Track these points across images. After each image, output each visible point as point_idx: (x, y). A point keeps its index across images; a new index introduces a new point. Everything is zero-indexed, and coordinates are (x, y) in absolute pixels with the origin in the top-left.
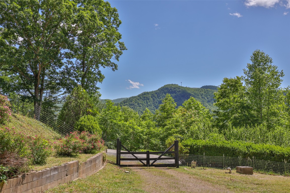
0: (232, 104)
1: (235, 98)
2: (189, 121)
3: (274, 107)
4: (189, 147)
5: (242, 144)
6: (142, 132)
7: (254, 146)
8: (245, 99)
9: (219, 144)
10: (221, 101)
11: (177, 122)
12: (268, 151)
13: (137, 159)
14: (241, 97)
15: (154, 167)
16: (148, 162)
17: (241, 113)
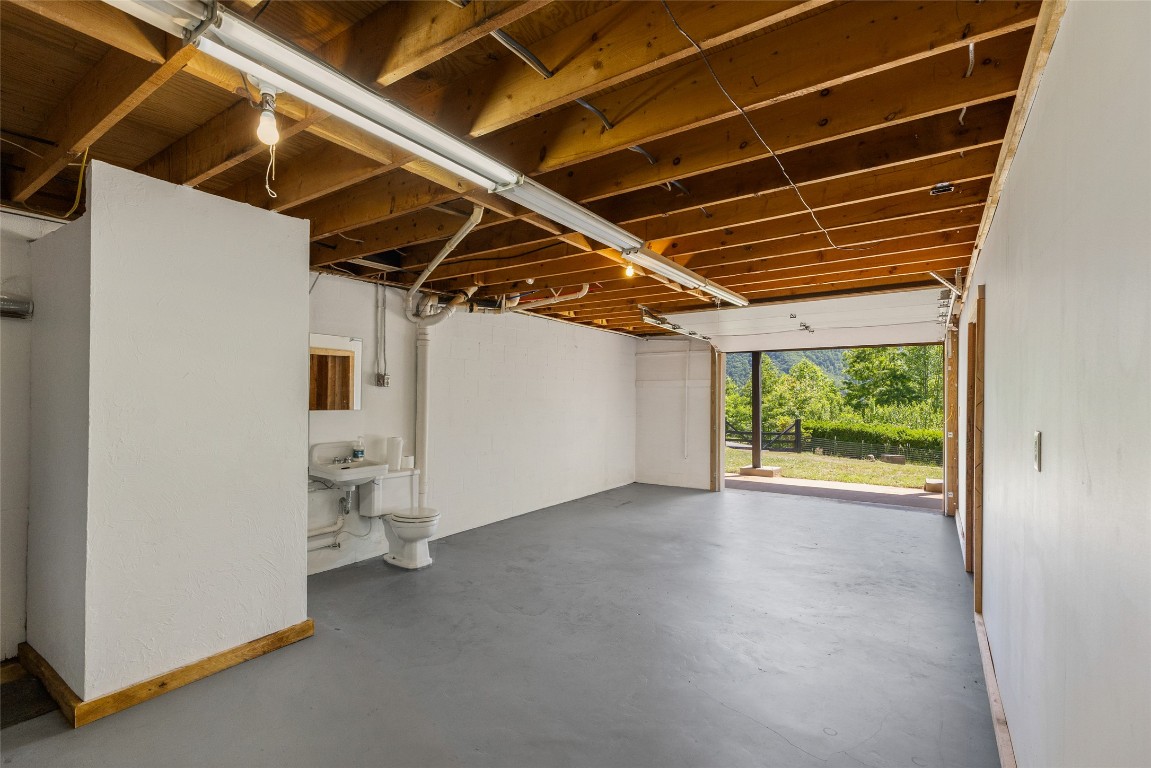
0: (876, 371)
1: (881, 362)
2: (802, 396)
5: (890, 429)
7: (908, 432)
8: (899, 363)
9: (856, 428)
10: (858, 366)
11: (781, 397)
12: (930, 439)
14: (893, 359)
17: (891, 386)
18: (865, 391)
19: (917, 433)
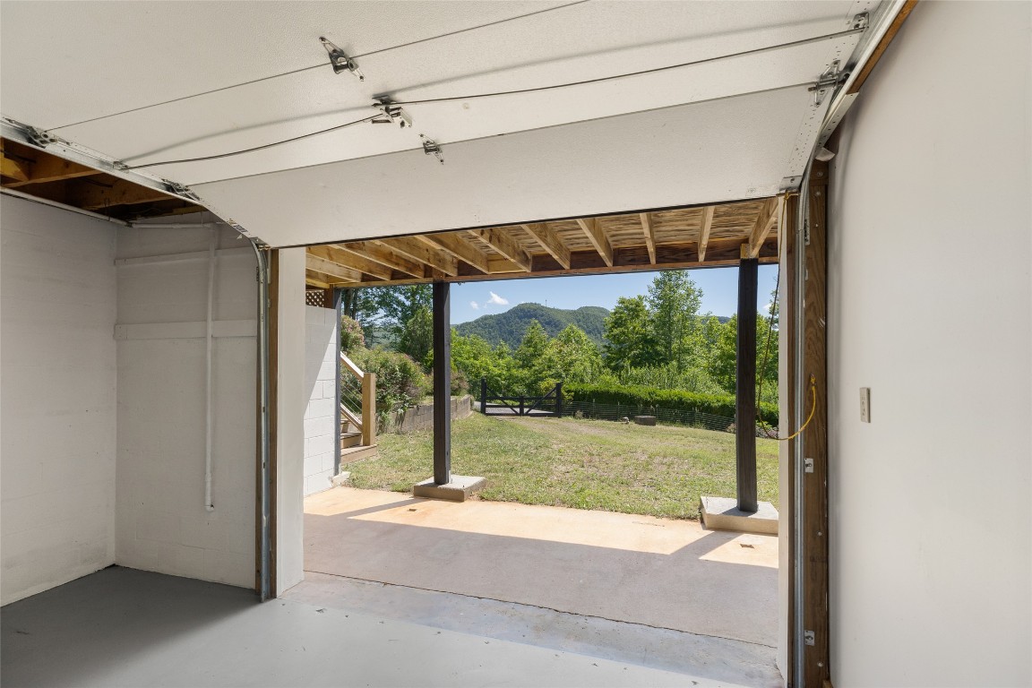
0: (630, 336)
1: (634, 328)
2: (568, 359)
3: (688, 341)
4: (573, 393)
5: (642, 390)
6: (500, 376)
7: (658, 392)
8: (649, 328)
9: (613, 389)
10: (616, 331)
11: (550, 360)
12: (676, 398)
13: (507, 406)
14: (644, 325)
15: (529, 417)
16: (522, 411)
17: (643, 349)
18: (621, 354)
19: (665, 393)
